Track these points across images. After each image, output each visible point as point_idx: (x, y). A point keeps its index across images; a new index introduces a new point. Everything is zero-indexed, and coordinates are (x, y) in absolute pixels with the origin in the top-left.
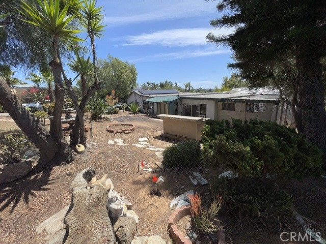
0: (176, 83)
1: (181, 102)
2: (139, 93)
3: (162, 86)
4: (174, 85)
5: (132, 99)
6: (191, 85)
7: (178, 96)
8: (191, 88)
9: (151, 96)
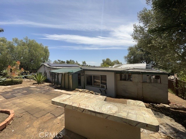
0: (77, 61)
1: (83, 73)
2: (48, 66)
3: (68, 62)
4: (76, 62)
5: (42, 70)
6: (86, 63)
7: (81, 68)
8: (86, 65)
9: (57, 68)
